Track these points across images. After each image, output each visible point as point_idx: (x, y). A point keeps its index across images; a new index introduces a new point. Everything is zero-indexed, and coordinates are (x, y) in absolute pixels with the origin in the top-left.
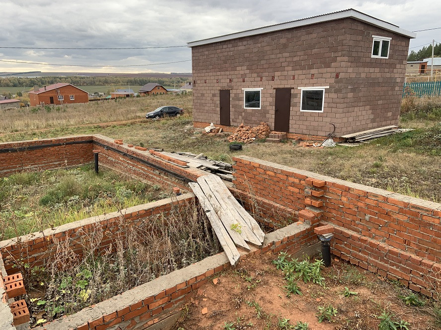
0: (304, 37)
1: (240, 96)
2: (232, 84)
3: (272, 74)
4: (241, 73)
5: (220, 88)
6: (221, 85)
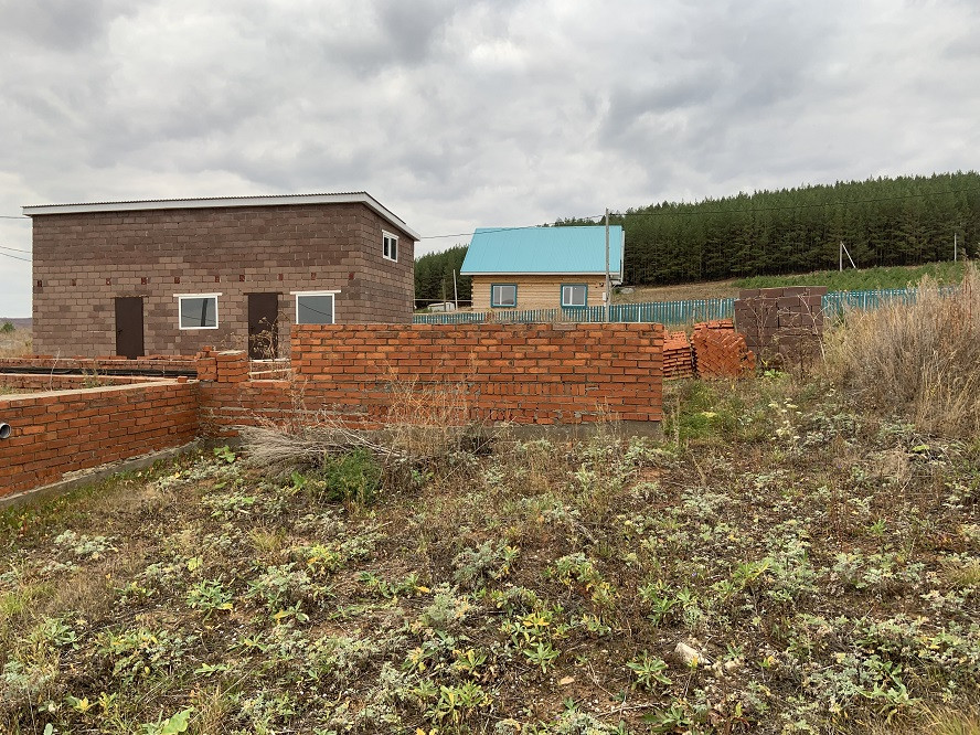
0: (295, 220)
1: (170, 307)
2: (149, 286)
3: (240, 271)
4: (169, 267)
5: (115, 295)
6: (120, 288)
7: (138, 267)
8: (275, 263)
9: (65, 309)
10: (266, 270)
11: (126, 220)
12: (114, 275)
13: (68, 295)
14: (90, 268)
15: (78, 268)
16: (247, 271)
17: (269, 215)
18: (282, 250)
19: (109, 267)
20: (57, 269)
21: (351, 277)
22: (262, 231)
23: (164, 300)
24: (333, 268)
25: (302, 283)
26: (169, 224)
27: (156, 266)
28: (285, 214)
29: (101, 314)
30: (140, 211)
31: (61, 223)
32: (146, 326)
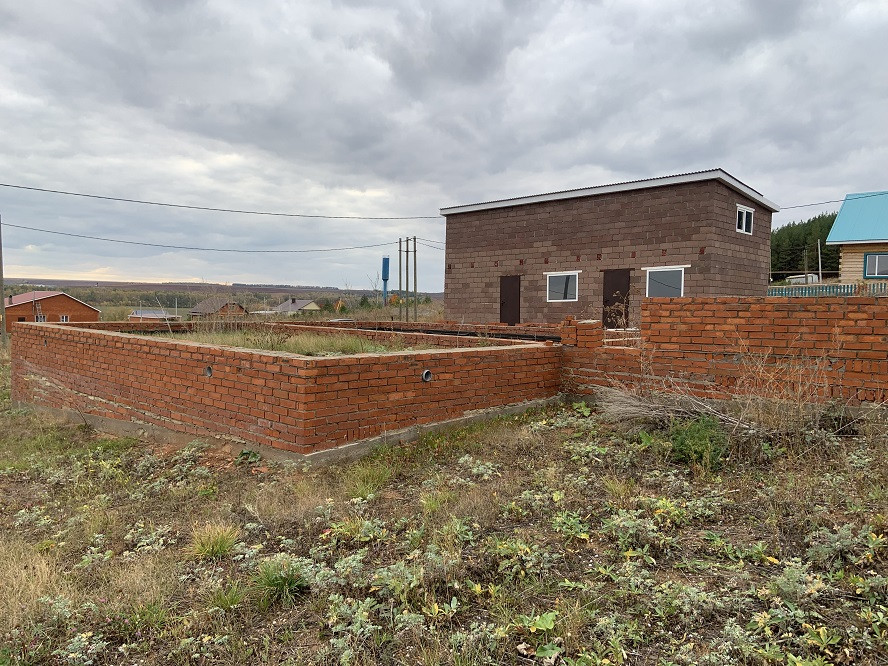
0: (648, 202)
1: (540, 283)
2: (525, 267)
3: (597, 251)
4: (540, 250)
5: (500, 274)
6: (504, 269)
7: (516, 251)
8: (628, 242)
9: (466, 285)
10: (620, 249)
11: (511, 214)
12: (501, 258)
13: (468, 275)
14: (484, 254)
15: (476, 254)
16: (604, 250)
17: (625, 199)
18: (636, 230)
19: (497, 253)
20: (461, 255)
21: (702, 252)
22: (618, 214)
23: (536, 277)
24: (684, 243)
25: (653, 259)
26: (542, 215)
27: (531, 250)
28: (640, 197)
29: (491, 290)
30: (521, 205)
31: (465, 219)
32: (521, 299)
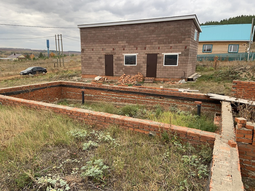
1: (121, 58)
2: (115, 51)
3: (145, 46)
4: (121, 45)
5: (105, 54)
6: (106, 52)
7: (111, 45)
8: (157, 43)
10: (154, 46)
11: (108, 29)
12: (105, 47)
14: (98, 45)
15: (94, 45)
16: (147, 46)
17: (156, 26)
18: (160, 38)
19: (103, 45)
20: (88, 45)
21: (186, 48)
22: (153, 31)
23: (120, 56)
24: (179, 44)
25: (167, 50)
26: (122, 30)
27: (117, 45)
28: (162, 25)
29: (101, 60)
30: (113, 26)
31: (89, 30)
32: (114, 64)
